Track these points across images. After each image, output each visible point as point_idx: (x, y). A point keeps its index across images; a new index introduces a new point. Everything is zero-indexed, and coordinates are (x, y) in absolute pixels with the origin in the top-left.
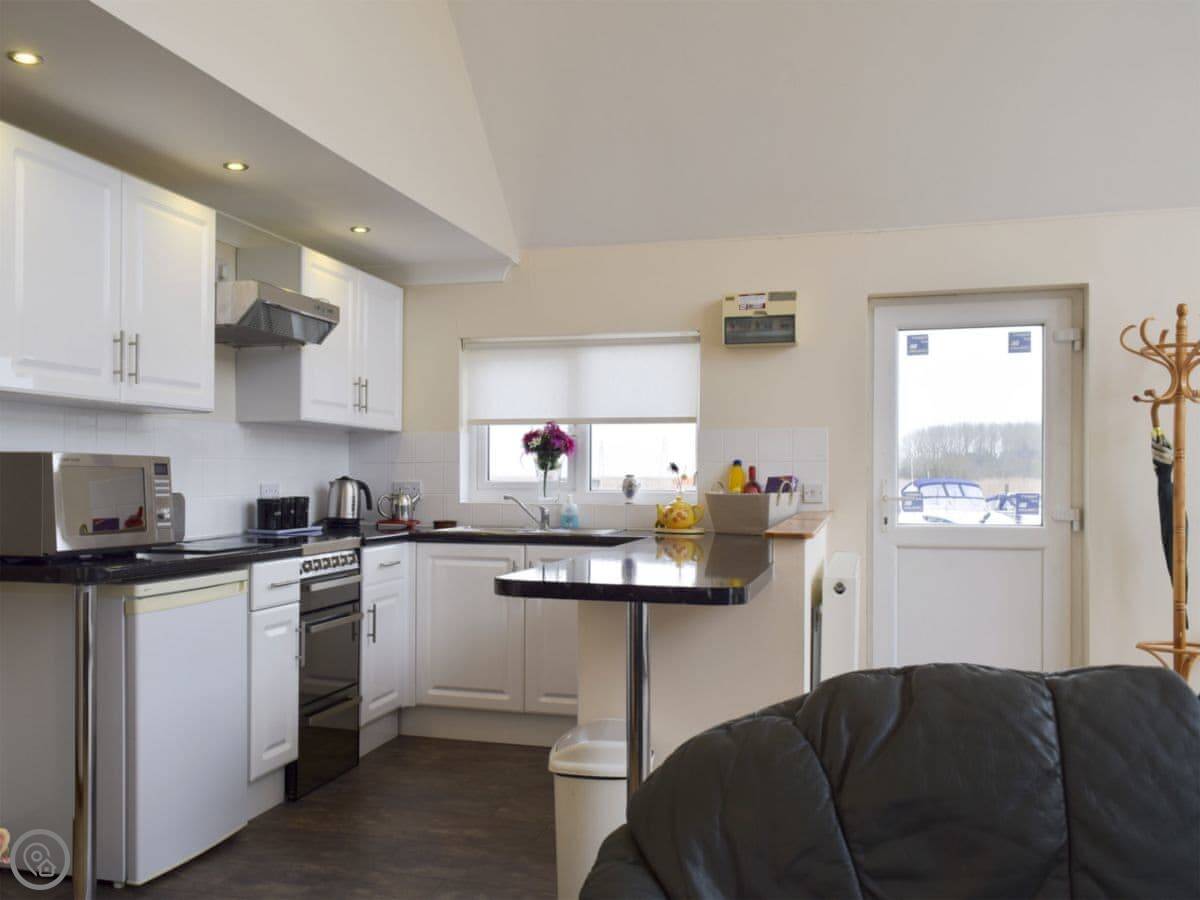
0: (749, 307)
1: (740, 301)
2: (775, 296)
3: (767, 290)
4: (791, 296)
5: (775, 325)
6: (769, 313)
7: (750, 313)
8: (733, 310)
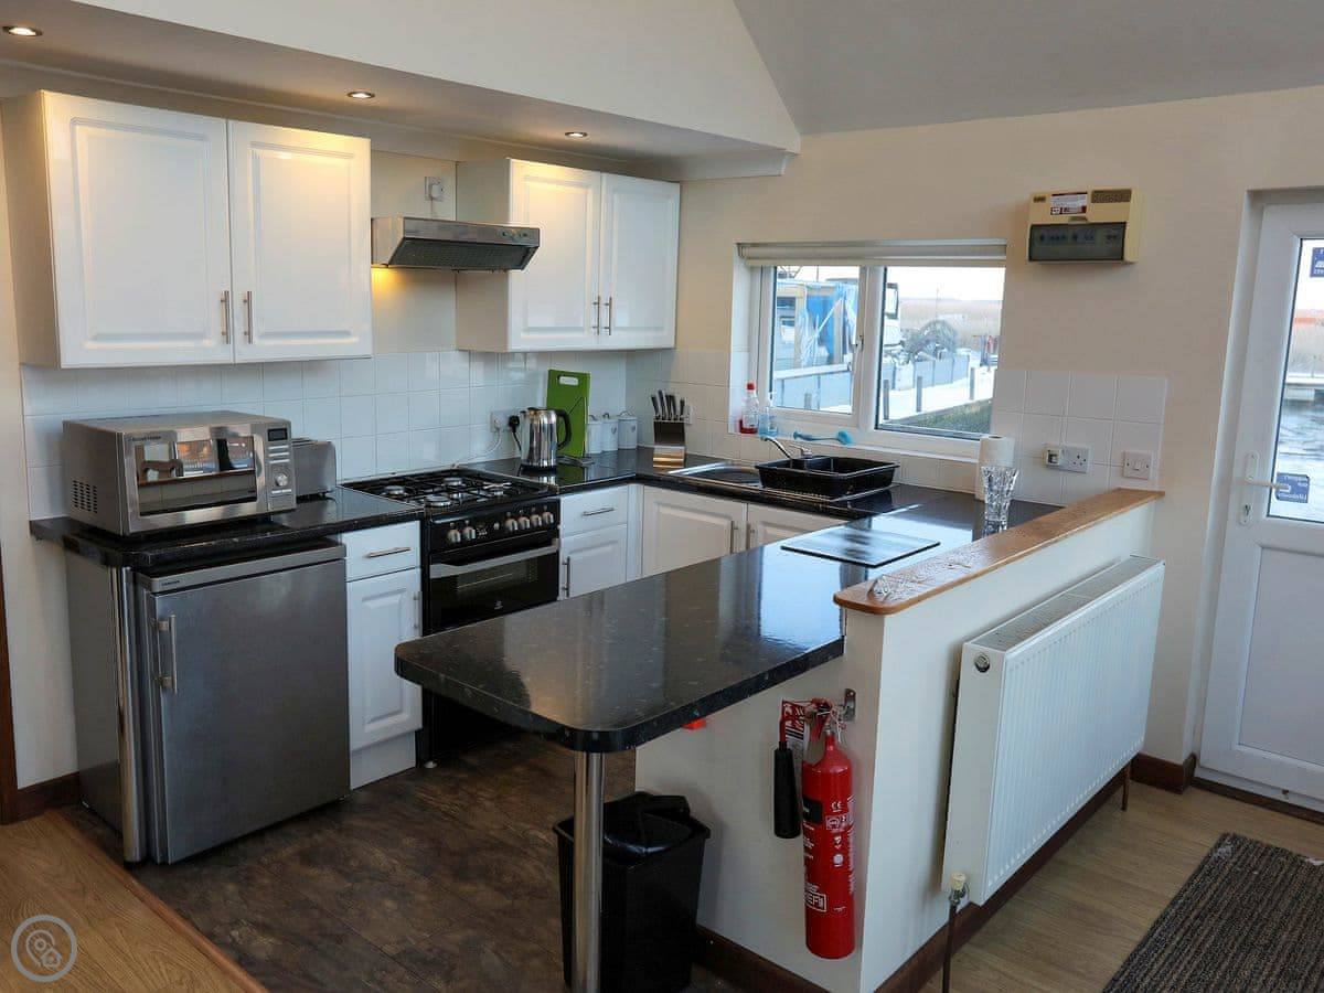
0: (1064, 211)
1: (1051, 202)
2: (1100, 196)
3: (1091, 188)
4: (1123, 196)
5: (1100, 235)
6: (1091, 220)
7: (1064, 219)
8: (1042, 216)
